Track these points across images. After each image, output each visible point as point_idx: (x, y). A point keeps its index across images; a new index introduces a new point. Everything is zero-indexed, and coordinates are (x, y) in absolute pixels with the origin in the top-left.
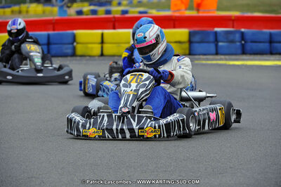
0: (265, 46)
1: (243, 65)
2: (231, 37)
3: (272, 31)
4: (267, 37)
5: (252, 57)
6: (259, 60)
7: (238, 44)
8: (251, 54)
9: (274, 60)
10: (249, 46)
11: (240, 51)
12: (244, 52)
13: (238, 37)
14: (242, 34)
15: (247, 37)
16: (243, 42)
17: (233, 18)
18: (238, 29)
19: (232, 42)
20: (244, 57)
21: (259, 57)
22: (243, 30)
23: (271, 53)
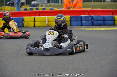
0: (102, 22)
1: (92, 30)
2: (88, 19)
3: (104, 16)
4: (102, 18)
5: (96, 27)
6: (99, 28)
7: (90, 21)
8: (96, 25)
9: (105, 28)
10: (95, 22)
11: (91, 24)
12: (93, 24)
13: (90, 18)
14: (92, 17)
15: (94, 19)
16: (92, 21)
17: (88, 11)
18: (90, 15)
19: (88, 20)
20: (93, 27)
21: (99, 26)
22: (92, 16)
23: (104, 25)
